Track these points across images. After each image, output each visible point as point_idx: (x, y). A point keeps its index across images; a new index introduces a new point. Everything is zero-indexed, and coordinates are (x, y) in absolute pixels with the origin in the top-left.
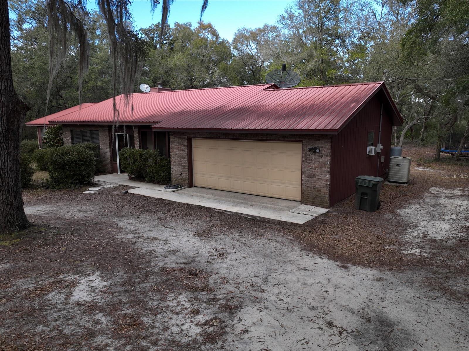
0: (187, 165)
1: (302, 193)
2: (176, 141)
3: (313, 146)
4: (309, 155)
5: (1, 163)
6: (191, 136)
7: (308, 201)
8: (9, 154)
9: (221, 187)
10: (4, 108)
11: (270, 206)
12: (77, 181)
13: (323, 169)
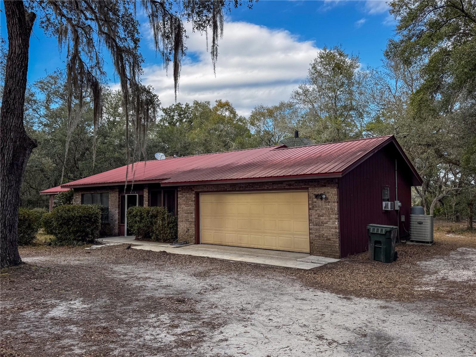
0: (194, 220)
1: (311, 243)
2: (184, 196)
3: (320, 193)
4: (316, 202)
5: (1, 196)
6: (199, 190)
7: (318, 251)
8: (10, 187)
9: (228, 242)
10: (12, 143)
11: (277, 256)
12: (80, 238)
13: (331, 216)
